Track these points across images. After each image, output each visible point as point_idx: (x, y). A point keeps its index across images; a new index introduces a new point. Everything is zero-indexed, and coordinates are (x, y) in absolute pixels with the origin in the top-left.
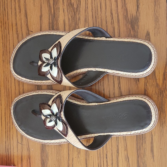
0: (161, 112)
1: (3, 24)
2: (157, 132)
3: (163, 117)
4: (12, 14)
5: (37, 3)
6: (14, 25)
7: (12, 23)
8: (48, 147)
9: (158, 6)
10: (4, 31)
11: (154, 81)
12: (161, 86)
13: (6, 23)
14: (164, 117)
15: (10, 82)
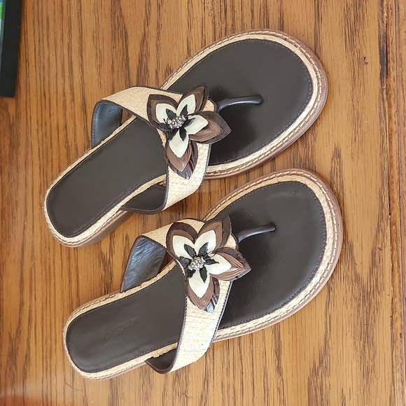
0: (366, 344)
1: (42, 125)
2: (355, 390)
3: (369, 355)
4: (57, 104)
5: (106, 80)
6: (61, 128)
7: (58, 125)
8: (123, 401)
9: (361, 89)
10: (43, 140)
11: (350, 267)
12: (365, 281)
13: (46, 124)
14: (371, 356)
15: (52, 250)
